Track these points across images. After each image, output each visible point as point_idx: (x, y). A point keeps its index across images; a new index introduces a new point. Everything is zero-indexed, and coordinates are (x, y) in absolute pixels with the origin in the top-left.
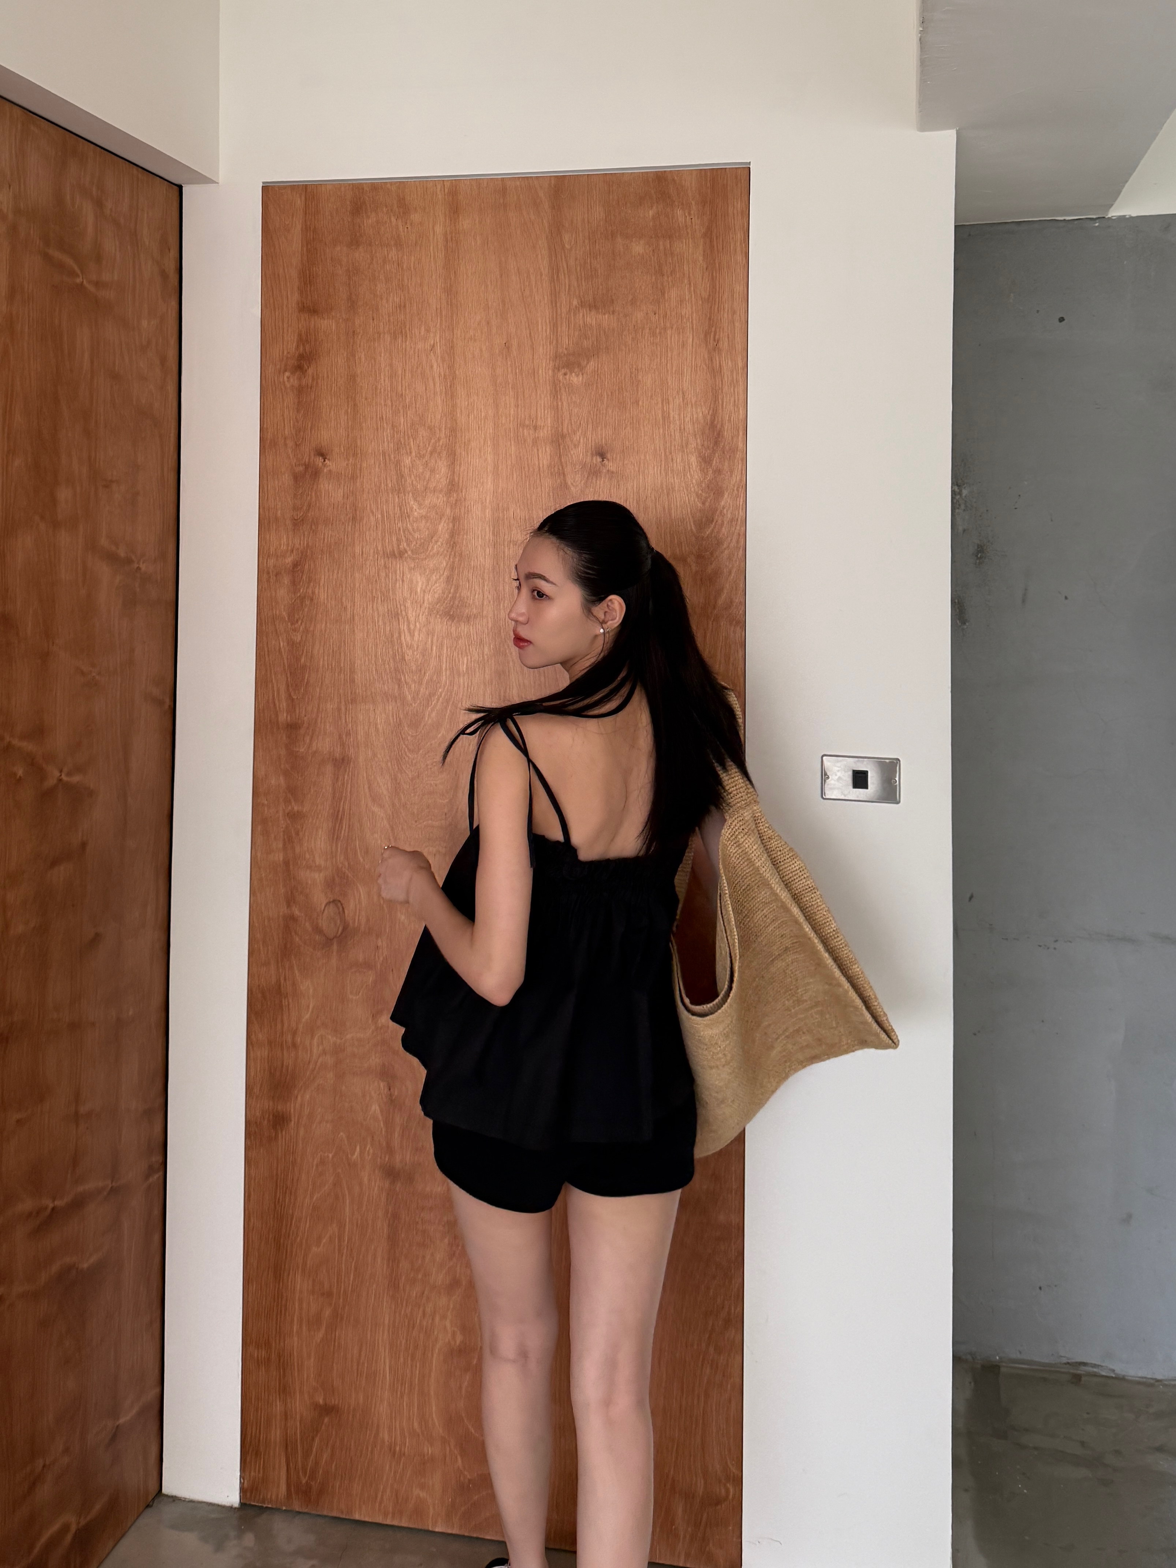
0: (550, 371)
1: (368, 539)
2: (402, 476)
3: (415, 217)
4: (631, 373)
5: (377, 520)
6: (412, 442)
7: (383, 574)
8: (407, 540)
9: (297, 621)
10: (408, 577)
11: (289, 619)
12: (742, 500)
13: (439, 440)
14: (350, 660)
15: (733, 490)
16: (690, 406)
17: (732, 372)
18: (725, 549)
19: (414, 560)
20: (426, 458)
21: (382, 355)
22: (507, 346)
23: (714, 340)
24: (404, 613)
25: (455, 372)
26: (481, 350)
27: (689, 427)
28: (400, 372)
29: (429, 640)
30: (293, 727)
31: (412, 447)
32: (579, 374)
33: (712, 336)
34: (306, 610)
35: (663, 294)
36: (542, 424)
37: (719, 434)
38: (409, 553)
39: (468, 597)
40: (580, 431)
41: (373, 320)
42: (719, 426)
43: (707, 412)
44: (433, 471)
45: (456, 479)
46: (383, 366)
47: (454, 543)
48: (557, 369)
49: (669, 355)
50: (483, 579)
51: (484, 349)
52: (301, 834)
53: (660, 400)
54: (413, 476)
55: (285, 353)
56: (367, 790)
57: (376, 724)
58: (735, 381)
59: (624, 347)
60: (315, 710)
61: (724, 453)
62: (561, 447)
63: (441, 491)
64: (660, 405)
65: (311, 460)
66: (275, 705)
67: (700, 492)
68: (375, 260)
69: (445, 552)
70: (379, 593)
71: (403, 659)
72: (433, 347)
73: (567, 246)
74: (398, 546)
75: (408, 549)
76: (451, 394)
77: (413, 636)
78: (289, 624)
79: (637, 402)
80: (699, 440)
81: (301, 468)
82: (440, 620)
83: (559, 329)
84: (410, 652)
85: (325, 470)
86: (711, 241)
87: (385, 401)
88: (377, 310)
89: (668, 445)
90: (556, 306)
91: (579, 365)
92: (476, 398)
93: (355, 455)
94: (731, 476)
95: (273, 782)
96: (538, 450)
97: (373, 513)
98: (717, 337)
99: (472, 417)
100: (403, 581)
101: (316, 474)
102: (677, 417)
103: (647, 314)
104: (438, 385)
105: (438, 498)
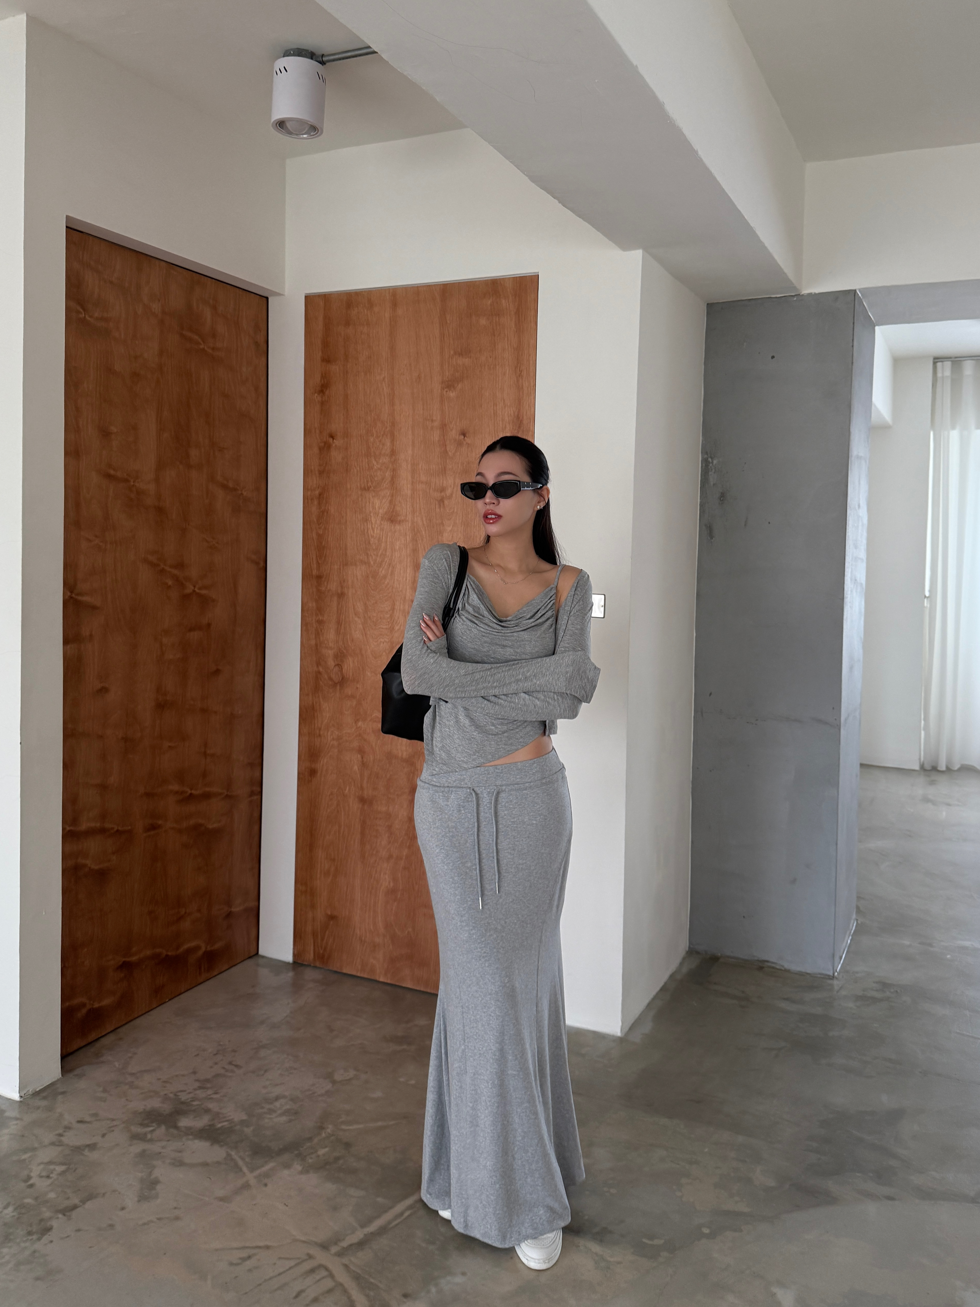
0: (440, 390)
1: (353, 480)
2: (369, 447)
3: (376, 309)
5: (357, 470)
6: (374, 430)
7: (360, 499)
8: (371, 481)
9: (321, 523)
10: (372, 500)
11: (318, 522)
13: (386, 428)
14: (345, 543)
16: (507, 407)
17: (528, 388)
19: (374, 491)
20: (381, 438)
21: (360, 383)
22: (419, 377)
23: (520, 371)
24: (370, 519)
25: (394, 392)
26: (406, 380)
27: (507, 418)
28: (368, 392)
29: (382, 533)
30: (319, 577)
31: (374, 432)
32: (453, 391)
33: (518, 368)
34: (325, 517)
35: (495, 346)
36: (435, 419)
37: (521, 422)
38: (372, 488)
39: (398, 511)
40: (453, 422)
41: (356, 365)
42: (521, 418)
43: (515, 410)
44: (383, 445)
45: (394, 448)
46: (360, 389)
47: (393, 482)
48: (443, 389)
49: (497, 379)
50: (405, 502)
51: (408, 378)
52: (323, 631)
53: (492, 404)
54: (374, 448)
55: (315, 384)
56: (353, 610)
57: (357, 576)
58: (529, 393)
59: (475, 376)
60: (329, 569)
62: (444, 431)
63: (387, 455)
65: (327, 440)
66: (311, 565)
68: (357, 332)
69: (389, 487)
70: (359, 508)
71: (369, 543)
72: (384, 378)
73: (448, 322)
74: (367, 484)
75: (372, 486)
76: (392, 404)
77: (373, 531)
78: (318, 525)
80: (511, 426)
81: (323, 444)
82: (386, 523)
83: (444, 367)
84: (372, 539)
85: (334, 445)
86: (518, 317)
87: (361, 408)
88: (358, 359)
90: (443, 355)
91: (453, 386)
92: (404, 405)
93: (347, 437)
95: (310, 605)
96: (433, 432)
97: (355, 467)
99: (402, 415)
100: (369, 503)
101: (329, 447)
104: (386, 399)
105: (386, 459)
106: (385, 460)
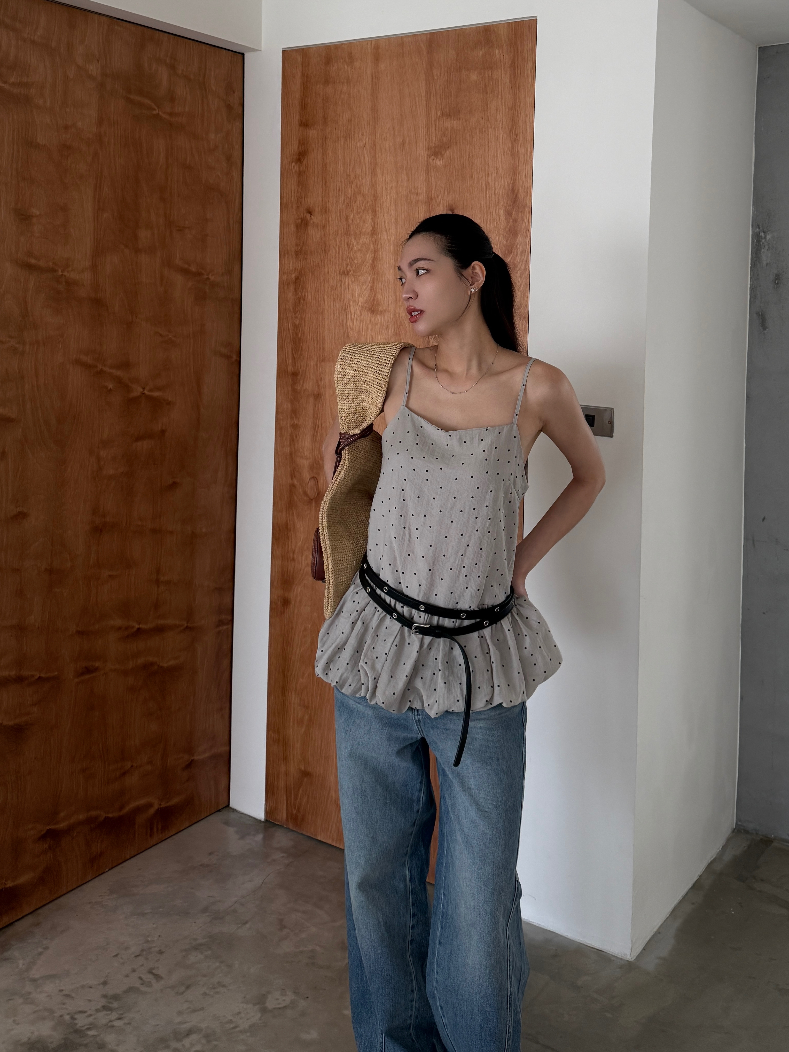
0: (426, 158)
1: (332, 263)
2: (349, 225)
3: (357, 64)
4: (469, 158)
5: (336, 252)
6: (354, 205)
7: (339, 285)
8: (351, 264)
9: (297, 312)
10: (351, 286)
11: (293, 311)
12: (528, 239)
13: (368, 202)
14: (322, 336)
15: (523, 232)
16: (500, 178)
17: (524, 155)
18: (518, 270)
19: (354, 276)
20: (361, 214)
21: (340, 150)
22: (403, 143)
23: (515, 135)
24: (349, 308)
25: (376, 161)
26: (390, 146)
27: (500, 191)
28: (348, 161)
29: (361, 325)
30: (295, 374)
31: (354, 207)
32: (441, 159)
33: (514, 132)
34: (301, 305)
35: (487, 105)
36: (421, 192)
37: (516, 196)
38: (352, 272)
39: (381, 299)
40: (441, 195)
41: (335, 129)
42: (516, 191)
43: (510, 182)
44: (364, 222)
45: (376, 226)
46: (340, 158)
47: (375, 266)
48: (429, 156)
49: (490, 145)
50: (389, 288)
51: (391, 144)
52: (298, 437)
53: (484, 175)
54: (354, 226)
55: (292, 151)
56: (330, 414)
58: (526, 161)
59: (465, 141)
60: (305, 365)
61: (518, 208)
62: (431, 206)
63: (368, 234)
64: (484, 178)
65: (305, 216)
66: (286, 361)
67: (505, 234)
68: (336, 92)
69: (370, 272)
70: (337, 296)
71: (348, 336)
72: (365, 144)
73: (436, 78)
74: (347, 267)
75: (351, 269)
76: (374, 174)
77: (353, 322)
78: (293, 314)
79: (472, 177)
80: (505, 201)
81: (300, 221)
82: (366, 313)
83: (430, 131)
84: (352, 330)
85: (311, 222)
86: (514, 70)
87: (341, 179)
88: (337, 123)
89: (488, 203)
90: (429, 116)
91: (441, 153)
92: (386, 176)
93: (326, 212)
94: (523, 223)
95: (285, 406)
96: (418, 208)
97: (334, 247)
98: (516, 133)
99: (384, 188)
101: (307, 224)
102: (493, 185)
103: (478, 119)
104: (367, 169)
105: (367, 238)
106: (365, 239)
